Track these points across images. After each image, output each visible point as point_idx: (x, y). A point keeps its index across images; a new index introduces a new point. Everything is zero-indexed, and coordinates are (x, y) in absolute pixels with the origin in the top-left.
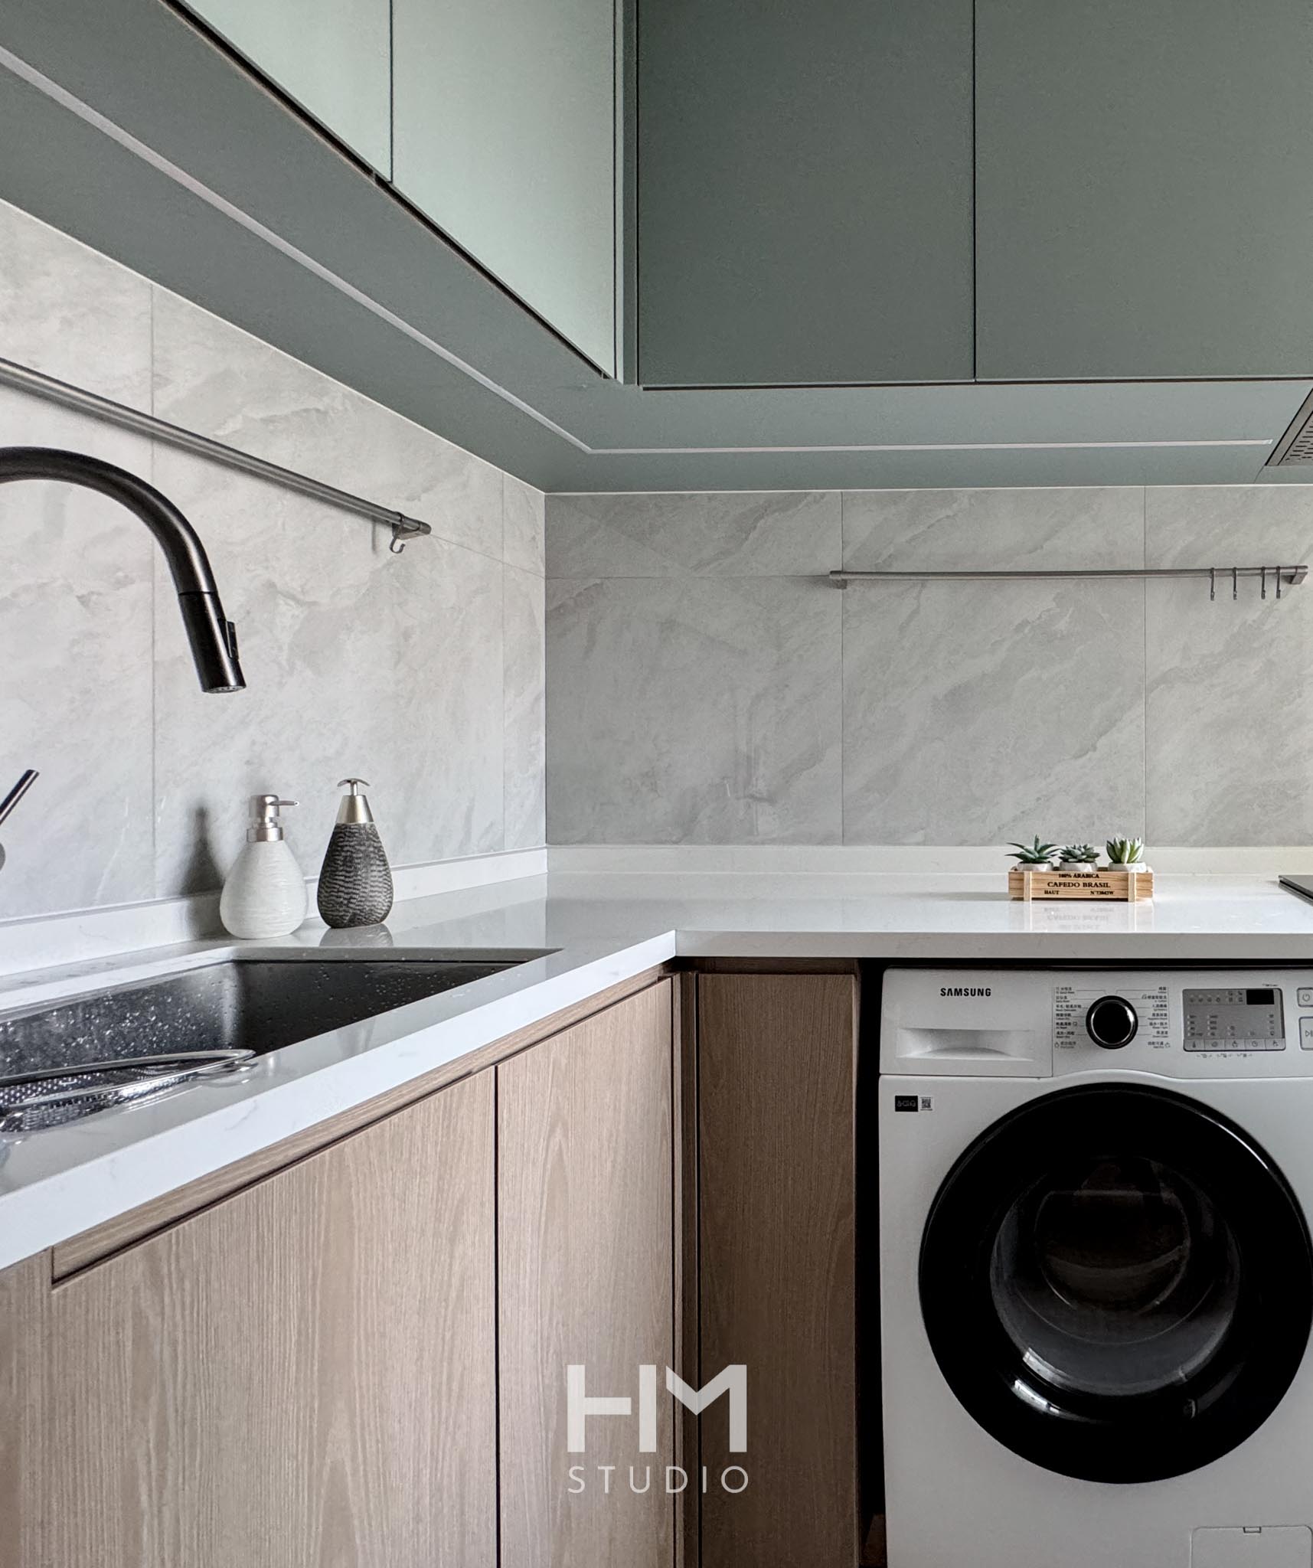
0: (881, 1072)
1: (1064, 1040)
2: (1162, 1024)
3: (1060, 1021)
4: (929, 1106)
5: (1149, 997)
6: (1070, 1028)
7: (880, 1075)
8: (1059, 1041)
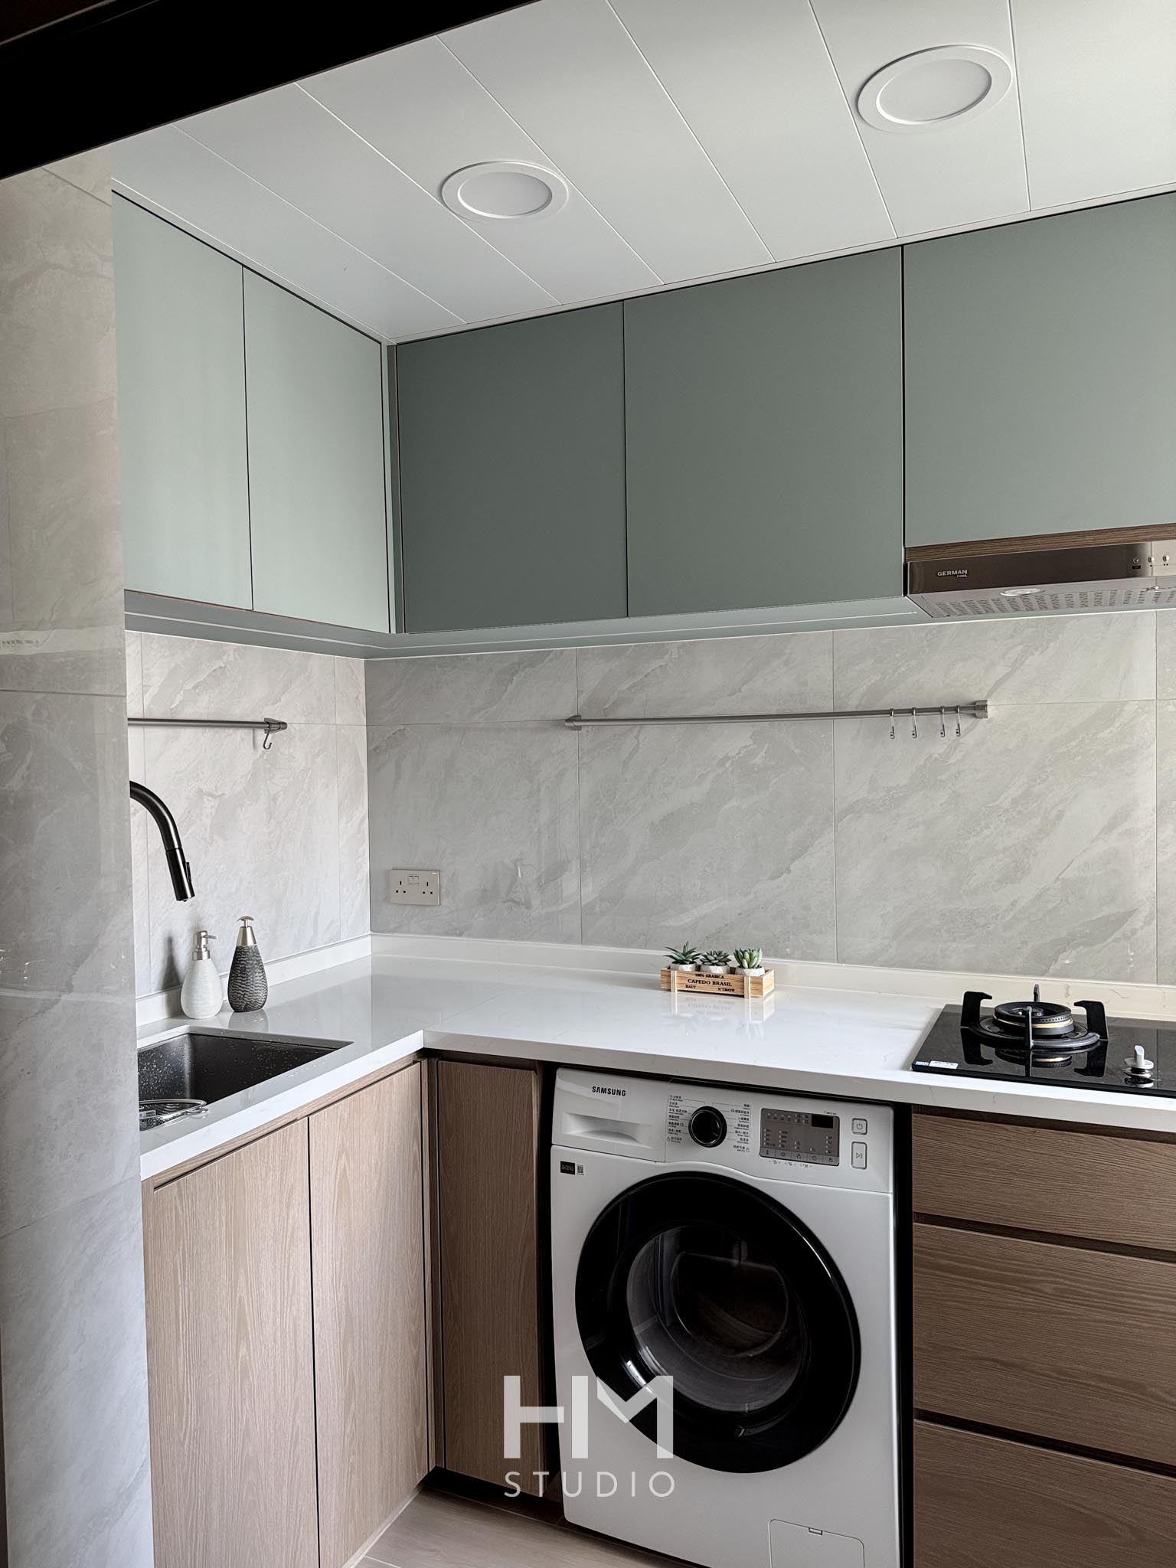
0: (553, 1143)
1: (674, 1136)
2: (744, 1133)
3: (671, 1121)
4: (582, 1172)
5: (736, 1111)
6: (678, 1128)
7: (552, 1144)
8: (670, 1136)
